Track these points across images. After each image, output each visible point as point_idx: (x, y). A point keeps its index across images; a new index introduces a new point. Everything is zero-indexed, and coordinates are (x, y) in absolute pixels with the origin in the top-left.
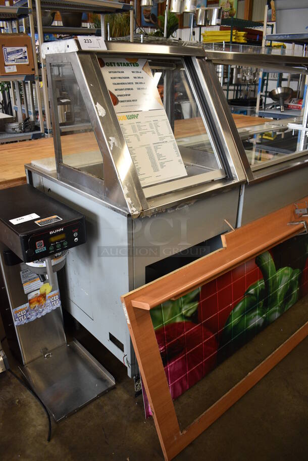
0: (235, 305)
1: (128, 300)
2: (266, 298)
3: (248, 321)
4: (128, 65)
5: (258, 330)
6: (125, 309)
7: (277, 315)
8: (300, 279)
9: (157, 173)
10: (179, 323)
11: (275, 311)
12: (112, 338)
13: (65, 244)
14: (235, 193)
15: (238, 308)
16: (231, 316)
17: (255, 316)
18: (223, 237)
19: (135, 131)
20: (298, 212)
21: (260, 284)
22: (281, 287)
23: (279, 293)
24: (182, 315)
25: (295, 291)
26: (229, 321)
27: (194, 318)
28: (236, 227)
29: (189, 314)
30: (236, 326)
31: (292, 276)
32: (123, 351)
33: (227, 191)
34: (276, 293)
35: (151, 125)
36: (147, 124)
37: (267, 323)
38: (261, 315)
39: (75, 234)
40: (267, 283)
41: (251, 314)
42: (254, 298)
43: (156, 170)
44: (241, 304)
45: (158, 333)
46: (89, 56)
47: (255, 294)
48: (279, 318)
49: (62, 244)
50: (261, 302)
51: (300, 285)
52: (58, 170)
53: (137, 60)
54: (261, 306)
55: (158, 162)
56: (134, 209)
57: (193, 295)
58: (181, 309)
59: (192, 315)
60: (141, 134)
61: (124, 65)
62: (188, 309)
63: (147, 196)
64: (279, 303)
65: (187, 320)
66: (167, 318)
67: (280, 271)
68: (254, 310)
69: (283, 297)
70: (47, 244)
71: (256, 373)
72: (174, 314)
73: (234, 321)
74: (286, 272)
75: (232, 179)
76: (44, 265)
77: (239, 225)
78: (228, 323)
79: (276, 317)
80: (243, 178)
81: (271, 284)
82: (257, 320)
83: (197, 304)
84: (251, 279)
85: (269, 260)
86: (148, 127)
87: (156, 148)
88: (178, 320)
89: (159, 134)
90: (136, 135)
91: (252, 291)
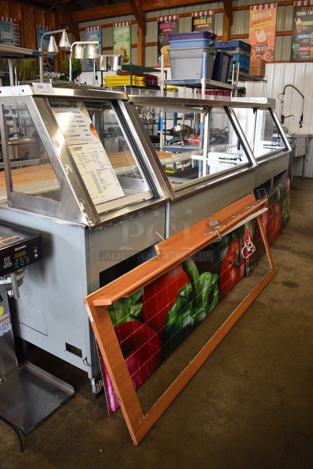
0: (171, 306)
1: (90, 301)
2: (193, 300)
3: (182, 320)
4: (69, 107)
5: (191, 329)
6: (88, 309)
7: (204, 315)
8: (219, 282)
9: (102, 194)
10: (130, 323)
11: (202, 311)
12: (69, 348)
13: (28, 259)
14: (162, 209)
15: (173, 309)
16: (168, 315)
17: (187, 316)
18: (157, 247)
19: (81, 160)
20: (211, 224)
21: (188, 287)
22: (205, 290)
23: (204, 296)
24: (131, 315)
25: (216, 294)
26: (167, 320)
27: (140, 318)
28: (165, 239)
29: (136, 314)
30: (173, 325)
31: (212, 281)
32: (81, 356)
33: (156, 207)
34: (201, 295)
35: (92, 155)
36: (90, 155)
37: (197, 323)
38: (191, 315)
39: (35, 251)
40: (193, 286)
41: (183, 314)
42: (185, 299)
43: (101, 192)
44: (175, 305)
45: (116, 329)
46: (41, 99)
47: (185, 296)
48: (206, 317)
49: (25, 259)
50: (191, 303)
51: (219, 288)
52: (9, 198)
53: (76, 102)
54: (191, 307)
55: (101, 185)
56: (90, 222)
57: (138, 297)
58: (129, 310)
59: (139, 314)
60: (86, 162)
61: (67, 107)
62: (135, 310)
63: (98, 212)
64: (205, 304)
65: (135, 320)
66: (120, 318)
67: (203, 275)
68: (185, 310)
69: (207, 298)
70: (13, 260)
71: (196, 362)
72: (124, 315)
73: (172, 320)
74: (207, 276)
75: (159, 197)
76: (9, 280)
77: (167, 236)
78: (167, 323)
79: (204, 317)
80: (168, 197)
81: (196, 287)
82: (189, 320)
83: (141, 305)
84: (181, 283)
85: (193, 267)
86: (90, 157)
87: (99, 174)
88: (129, 320)
89: (99, 163)
90: (82, 164)
91: (182, 293)
